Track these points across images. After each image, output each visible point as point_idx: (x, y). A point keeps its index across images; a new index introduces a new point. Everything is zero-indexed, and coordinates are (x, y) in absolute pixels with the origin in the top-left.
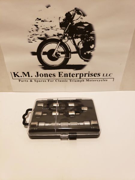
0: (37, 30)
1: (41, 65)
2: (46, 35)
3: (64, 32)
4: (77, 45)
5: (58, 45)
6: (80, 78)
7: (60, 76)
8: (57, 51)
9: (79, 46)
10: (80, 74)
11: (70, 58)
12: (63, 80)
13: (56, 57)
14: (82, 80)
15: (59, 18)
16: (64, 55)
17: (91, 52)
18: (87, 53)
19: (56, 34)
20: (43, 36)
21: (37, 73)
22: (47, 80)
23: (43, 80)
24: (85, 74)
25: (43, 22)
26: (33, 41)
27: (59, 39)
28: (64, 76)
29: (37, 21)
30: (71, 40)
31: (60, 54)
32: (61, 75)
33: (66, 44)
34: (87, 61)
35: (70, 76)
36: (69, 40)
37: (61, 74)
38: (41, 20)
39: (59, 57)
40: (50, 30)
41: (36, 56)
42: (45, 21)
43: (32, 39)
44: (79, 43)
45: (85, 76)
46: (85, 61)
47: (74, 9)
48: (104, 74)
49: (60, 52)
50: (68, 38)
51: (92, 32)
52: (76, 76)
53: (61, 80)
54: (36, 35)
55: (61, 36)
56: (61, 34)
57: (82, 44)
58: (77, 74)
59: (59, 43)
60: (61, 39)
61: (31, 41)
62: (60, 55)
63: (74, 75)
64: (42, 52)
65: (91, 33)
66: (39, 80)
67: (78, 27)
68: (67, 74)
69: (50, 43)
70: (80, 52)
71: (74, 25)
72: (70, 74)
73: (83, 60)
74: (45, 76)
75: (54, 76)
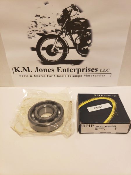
0: (36, 27)
1: (41, 60)
2: (45, 31)
3: (62, 28)
4: (74, 40)
5: (57, 40)
6: (78, 73)
7: (58, 71)
8: (55, 46)
9: (76, 42)
10: (78, 69)
11: (68, 53)
12: (62, 75)
13: (54, 52)
14: (80, 75)
15: (57, 14)
16: (62, 51)
17: (88, 47)
18: (84, 48)
19: (54, 30)
20: (42, 32)
21: (37, 68)
22: (46, 75)
23: (42, 75)
24: (83, 69)
25: (41, 19)
26: (32, 37)
27: (57, 35)
28: (62, 71)
29: (36, 18)
30: (69, 36)
31: (58, 49)
33: (64, 39)
34: (85, 56)
35: (68, 72)
36: (67, 36)
37: (59, 69)
38: (40, 16)
39: (57, 53)
40: (49, 26)
41: (36, 52)
42: (44, 18)
43: (31, 35)
44: (76, 38)
45: (83, 71)
46: (82, 56)
47: (71, 6)
48: (101, 69)
49: (58, 48)
50: (65, 33)
51: (89, 27)
52: (74, 71)
53: (60, 75)
54: (35, 31)
55: (59, 32)
56: (59, 30)
57: (79, 39)
58: (75, 69)
59: (57, 39)
60: (59, 35)
61: (31, 37)
62: (58, 51)
63: (72, 70)
64: (42, 48)
65: (87, 29)
66: (38, 75)
67: (75, 23)
68: (65, 70)
69: (49, 39)
70: (77, 47)
71: (71, 21)
72: (68, 69)
73: (81, 55)
74: (44, 72)
75: (53, 71)
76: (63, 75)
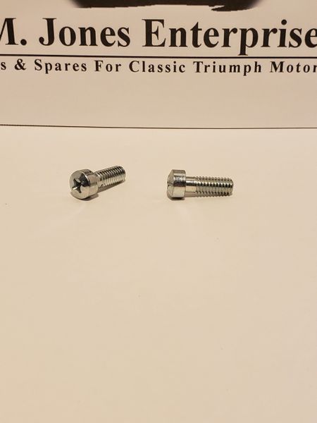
6: (243, 51)
7: (149, 43)
10: (244, 32)
12: (164, 62)
14: (251, 62)
21: (50, 22)
22: (90, 63)
23: (72, 61)
24: (267, 32)
28: (168, 42)
32: (154, 36)
35: (195, 44)
37: (154, 30)
45: (266, 44)
52: (226, 44)
53: (156, 62)
58: (227, 32)
63: (216, 34)
66: (53, 61)
72: (195, 30)
74: (83, 43)
75: (123, 42)
76: (170, 62)
